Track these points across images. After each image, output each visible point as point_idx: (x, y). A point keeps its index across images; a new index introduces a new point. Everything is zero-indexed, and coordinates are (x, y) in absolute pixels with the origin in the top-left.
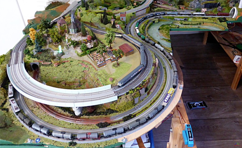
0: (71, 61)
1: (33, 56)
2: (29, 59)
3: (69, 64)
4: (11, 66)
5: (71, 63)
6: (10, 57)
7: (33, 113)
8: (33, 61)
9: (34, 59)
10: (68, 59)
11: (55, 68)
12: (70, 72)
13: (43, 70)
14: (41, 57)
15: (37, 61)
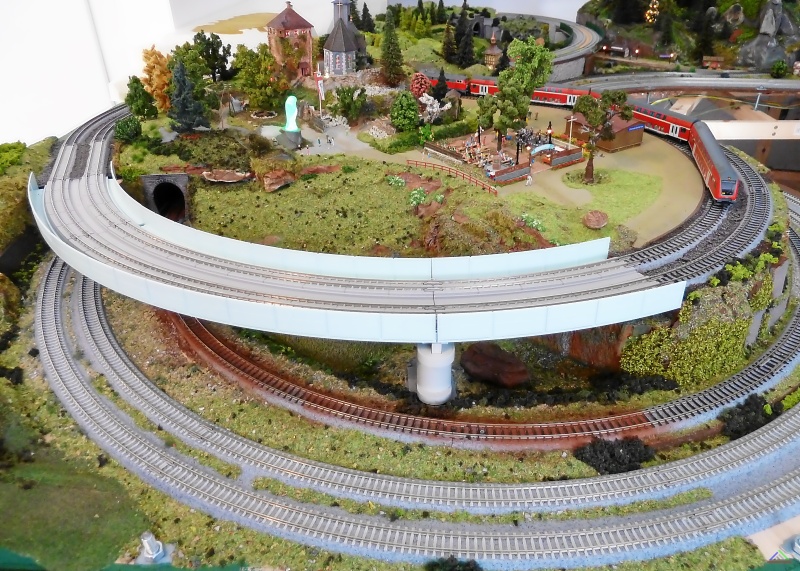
0: (348, 170)
1: (157, 147)
2: (141, 161)
3: (340, 181)
4: (48, 186)
5: (348, 176)
6: (50, 160)
7: (164, 390)
8: (161, 169)
9: (162, 160)
10: (331, 158)
11: (271, 198)
12: (345, 216)
13: (211, 208)
14: (197, 152)
15: (177, 168)
